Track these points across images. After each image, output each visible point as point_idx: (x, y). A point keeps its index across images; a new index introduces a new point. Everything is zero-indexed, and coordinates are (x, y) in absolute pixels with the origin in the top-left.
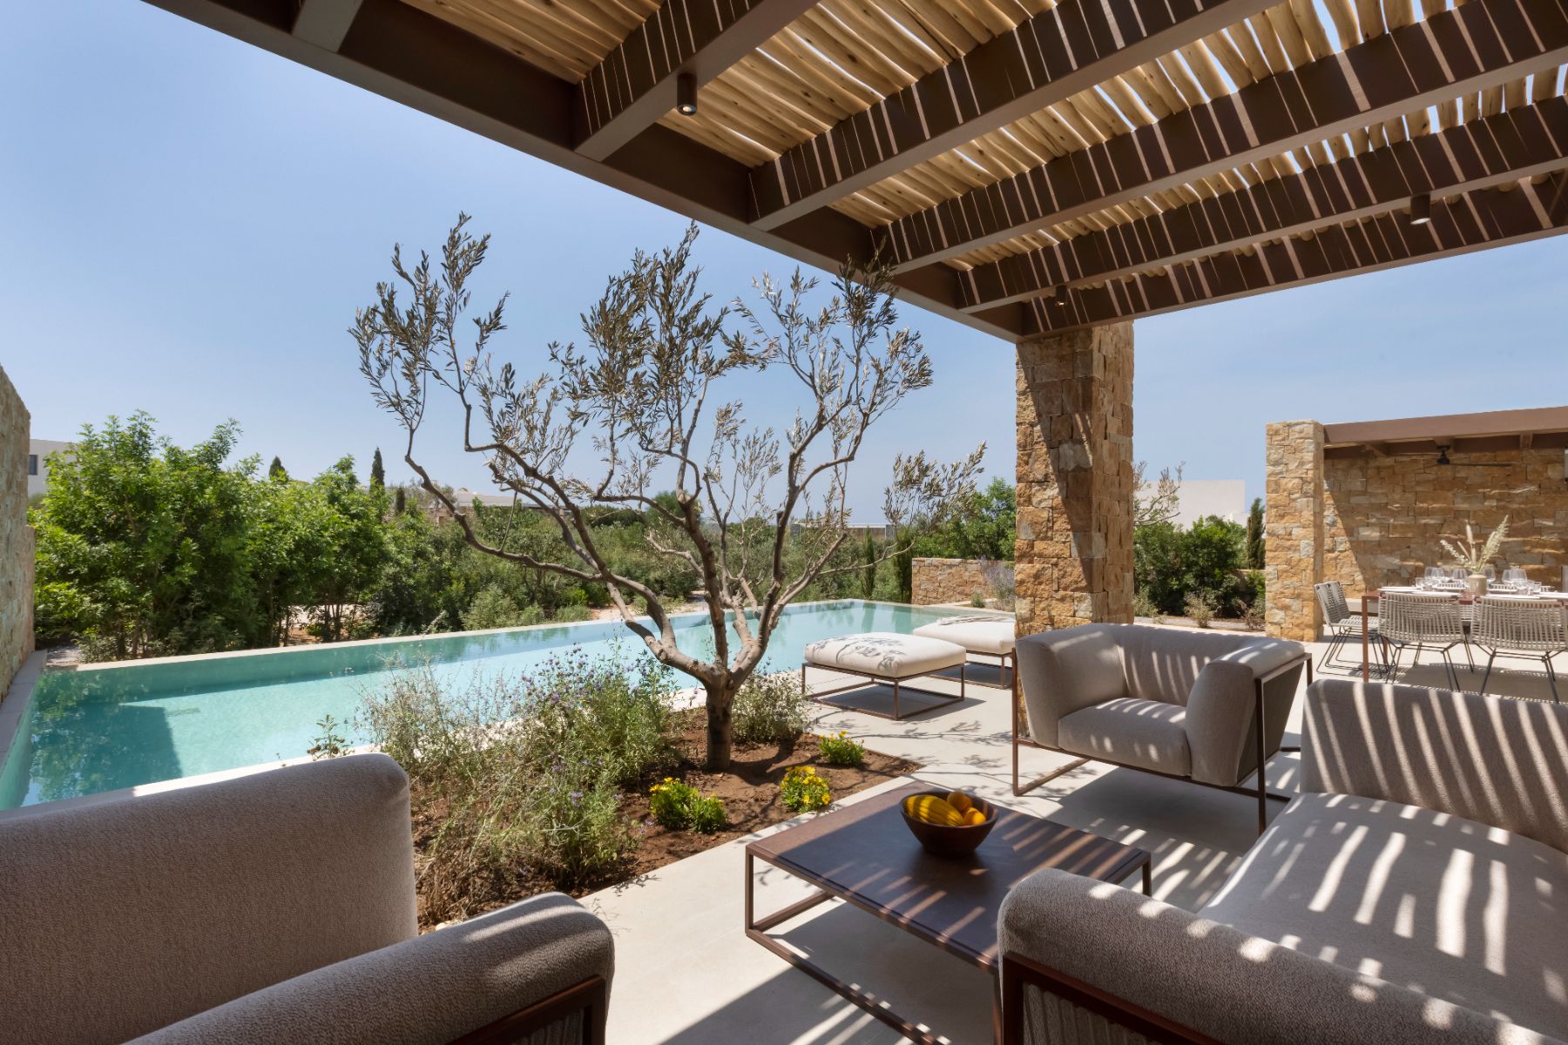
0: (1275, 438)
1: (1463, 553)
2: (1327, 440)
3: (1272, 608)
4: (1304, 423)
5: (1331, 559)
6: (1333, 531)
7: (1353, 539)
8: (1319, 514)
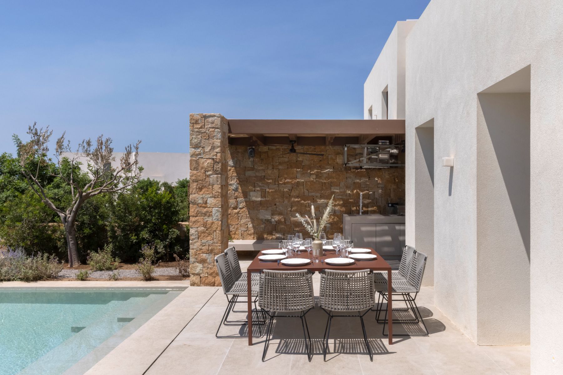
0: (196, 126)
1: (310, 225)
2: (230, 131)
3: (194, 262)
4: (214, 116)
5: (235, 214)
6: (236, 194)
7: (247, 200)
8: (225, 186)
